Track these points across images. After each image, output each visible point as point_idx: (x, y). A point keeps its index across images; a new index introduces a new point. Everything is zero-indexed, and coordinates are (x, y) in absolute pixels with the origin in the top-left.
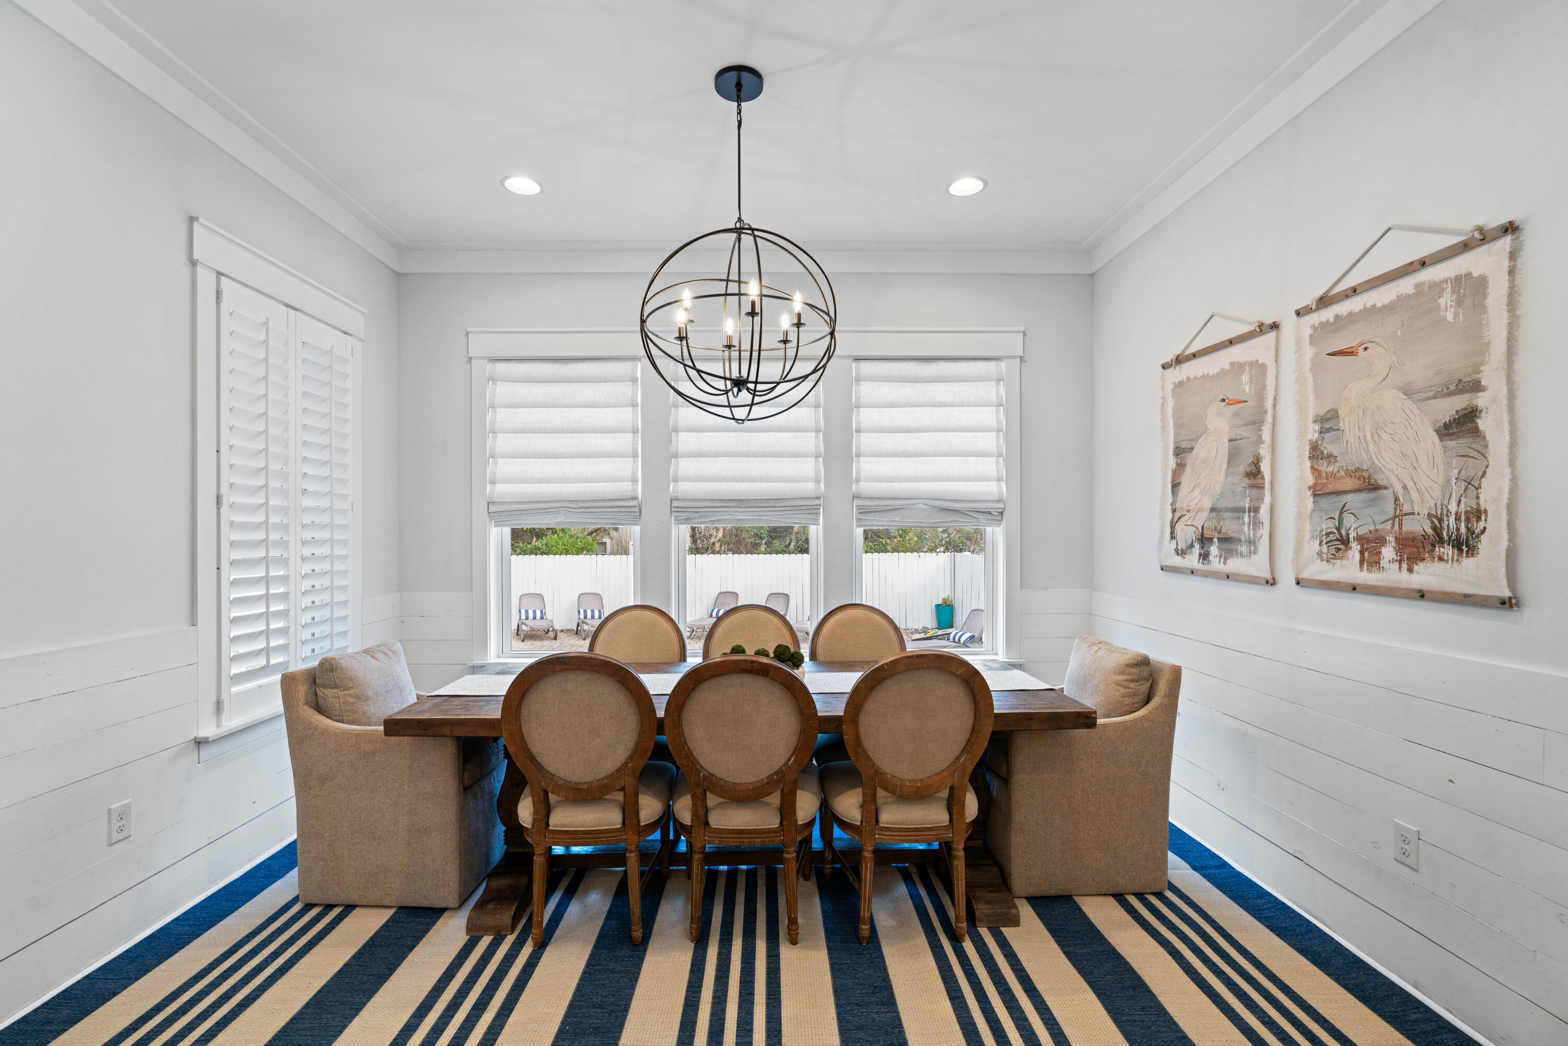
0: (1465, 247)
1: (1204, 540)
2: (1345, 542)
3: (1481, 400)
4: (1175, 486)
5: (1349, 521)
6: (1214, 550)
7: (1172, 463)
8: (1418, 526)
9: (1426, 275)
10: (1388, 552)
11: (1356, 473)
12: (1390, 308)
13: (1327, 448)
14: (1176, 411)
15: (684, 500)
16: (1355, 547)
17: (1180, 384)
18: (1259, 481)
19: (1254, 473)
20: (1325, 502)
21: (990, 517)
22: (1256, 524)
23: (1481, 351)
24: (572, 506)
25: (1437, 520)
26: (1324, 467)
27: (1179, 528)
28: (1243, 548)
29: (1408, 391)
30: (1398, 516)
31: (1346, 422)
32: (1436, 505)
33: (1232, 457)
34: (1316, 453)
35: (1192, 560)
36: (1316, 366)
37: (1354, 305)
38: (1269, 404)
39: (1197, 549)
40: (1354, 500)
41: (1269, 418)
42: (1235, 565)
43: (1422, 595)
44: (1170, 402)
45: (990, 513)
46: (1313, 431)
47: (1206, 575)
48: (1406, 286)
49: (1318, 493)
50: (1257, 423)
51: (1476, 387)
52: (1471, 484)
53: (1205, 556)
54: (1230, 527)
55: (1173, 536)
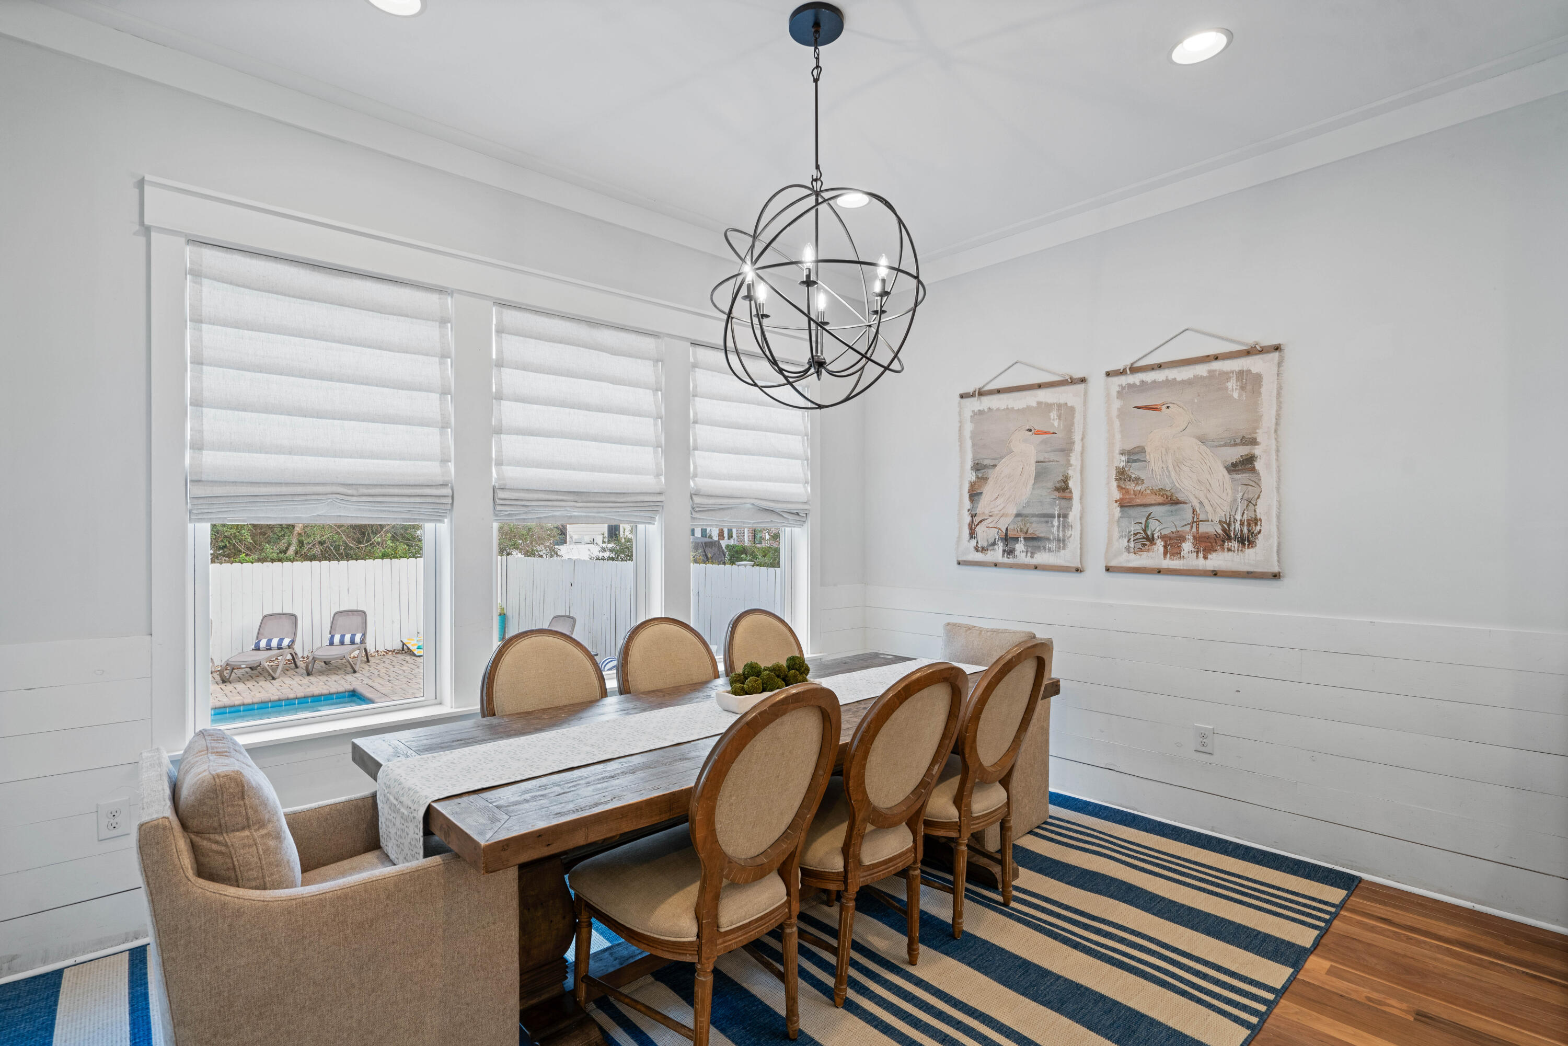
0: (1248, 353)
1: (1008, 539)
2: (1151, 540)
3: (1257, 451)
4: (974, 495)
5: (1154, 525)
6: (1020, 547)
7: (971, 476)
8: (1211, 528)
9: (1217, 366)
10: (1187, 546)
11: (1160, 492)
12: (1189, 383)
13: (1135, 473)
14: (974, 436)
15: (511, 490)
16: (1160, 544)
17: (981, 412)
18: (1067, 495)
19: (1063, 488)
20: (1132, 512)
21: (797, 518)
22: (1066, 526)
23: (1257, 420)
24: (350, 492)
25: (1226, 526)
26: (1131, 486)
27: (979, 530)
28: (1053, 545)
29: (1203, 440)
30: (1196, 521)
31: (1151, 456)
32: (1225, 515)
33: (1040, 475)
34: (1121, 475)
35: (997, 554)
36: (1122, 414)
37: (1149, 377)
38: (1077, 438)
39: (1000, 546)
40: (1158, 511)
41: (1077, 447)
42: (1041, 558)
43: (1215, 574)
44: (969, 427)
45: (798, 514)
46: (1121, 461)
47: (1011, 566)
48: (1201, 370)
49: (1124, 505)
50: (1066, 450)
51: (1253, 442)
52: (1251, 503)
53: (1010, 552)
54: (1036, 528)
55: (972, 535)
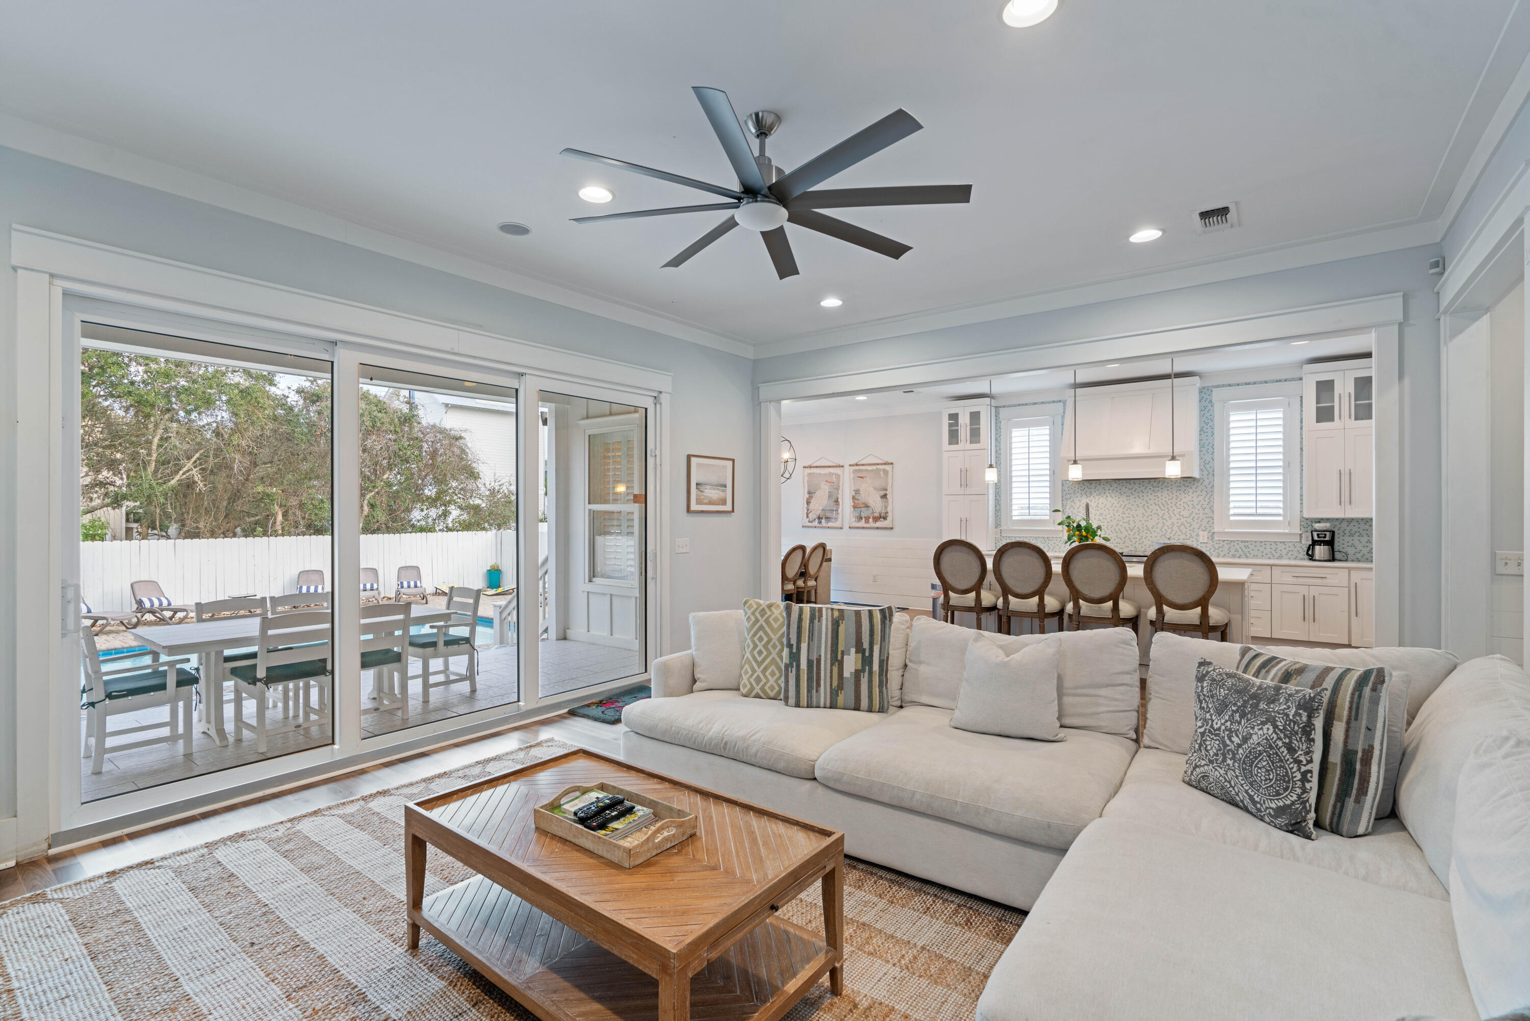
0: (885, 464)
1: (819, 518)
2: (861, 518)
3: (888, 492)
4: (808, 503)
5: (862, 514)
6: (823, 521)
7: (807, 496)
8: (877, 515)
9: (878, 466)
10: (871, 520)
11: (864, 503)
12: (870, 471)
13: (857, 497)
14: (808, 482)
16: (864, 519)
17: (810, 474)
18: (838, 503)
19: (837, 501)
20: (857, 509)
22: (838, 514)
23: (887, 483)
25: (880, 514)
26: (856, 501)
27: (810, 515)
28: (833, 520)
29: (875, 488)
30: (873, 513)
31: (862, 492)
32: (880, 511)
33: (830, 497)
34: (854, 498)
35: (816, 523)
36: (853, 479)
37: (861, 468)
38: (841, 485)
39: (817, 520)
40: (863, 509)
41: (841, 488)
42: (830, 524)
43: (877, 528)
44: (806, 478)
46: (853, 493)
47: (821, 527)
48: (874, 467)
49: (855, 507)
50: (838, 489)
51: (886, 490)
52: (886, 507)
53: (820, 523)
54: (828, 515)
55: (807, 517)
